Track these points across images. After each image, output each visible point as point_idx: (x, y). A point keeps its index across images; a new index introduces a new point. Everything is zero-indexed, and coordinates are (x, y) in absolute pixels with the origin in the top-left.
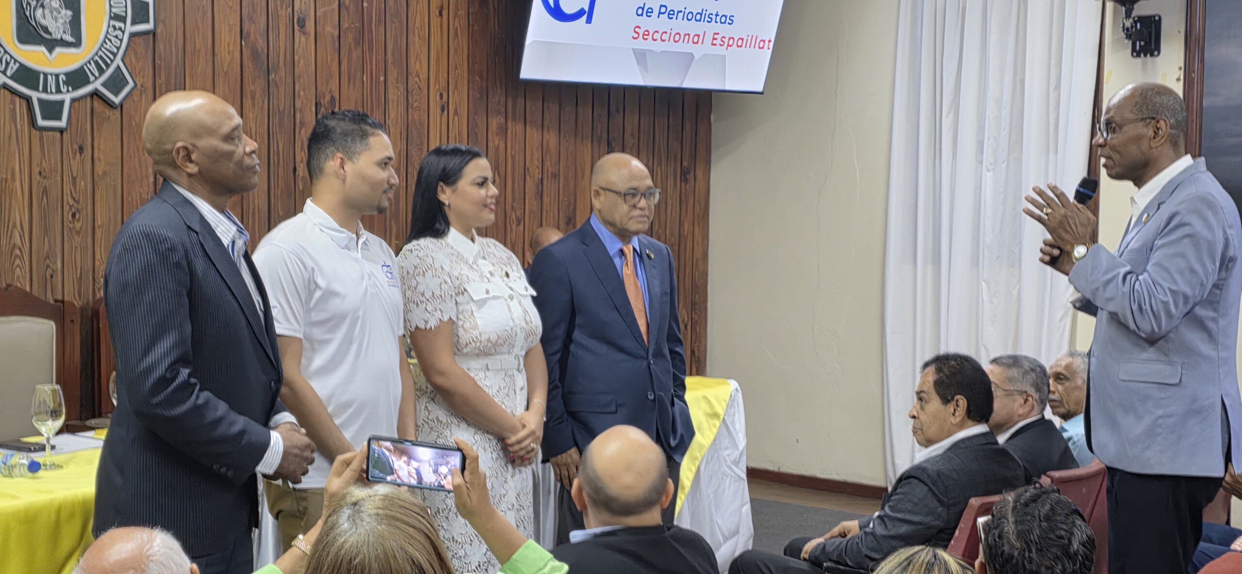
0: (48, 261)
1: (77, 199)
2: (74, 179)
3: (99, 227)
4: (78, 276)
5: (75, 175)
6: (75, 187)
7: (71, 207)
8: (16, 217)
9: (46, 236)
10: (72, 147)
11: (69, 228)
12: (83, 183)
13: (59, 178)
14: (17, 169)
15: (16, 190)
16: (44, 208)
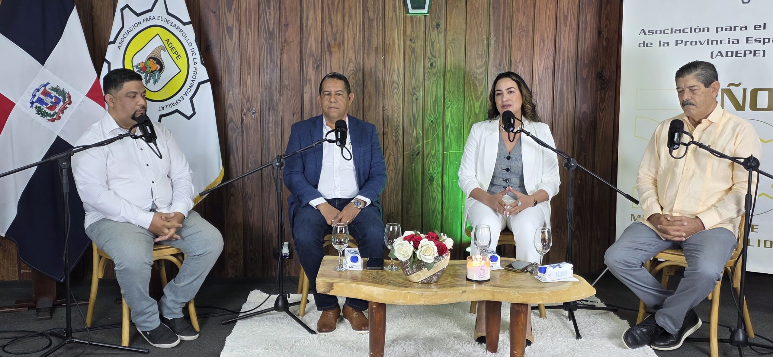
0: (414, 91)
1: (434, 55)
2: (433, 44)
3: (449, 71)
4: (434, 100)
5: (433, 41)
6: (433, 48)
7: (430, 59)
8: (395, 66)
9: (414, 77)
10: (431, 24)
11: (429, 72)
12: (438, 46)
13: (423, 43)
14: (396, 38)
15: (395, 50)
16: (413, 59)
